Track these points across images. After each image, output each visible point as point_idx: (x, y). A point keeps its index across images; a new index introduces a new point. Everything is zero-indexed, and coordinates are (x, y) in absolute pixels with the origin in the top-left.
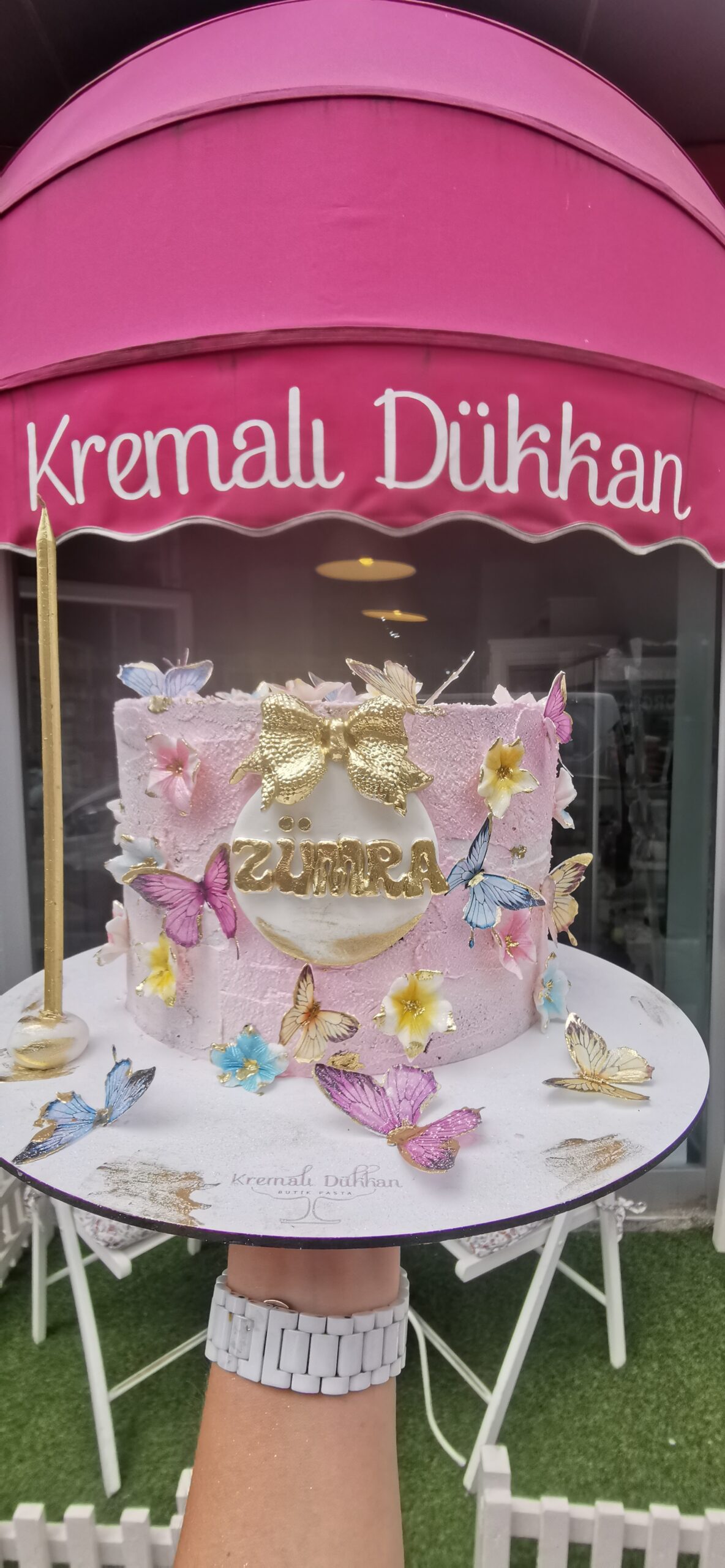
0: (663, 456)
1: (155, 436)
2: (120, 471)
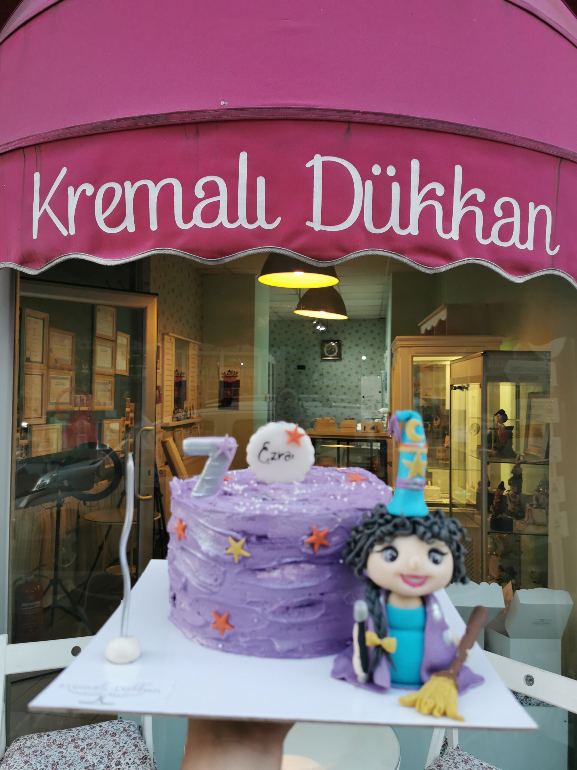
0: (535, 207)
1: (132, 185)
2: (104, 211)
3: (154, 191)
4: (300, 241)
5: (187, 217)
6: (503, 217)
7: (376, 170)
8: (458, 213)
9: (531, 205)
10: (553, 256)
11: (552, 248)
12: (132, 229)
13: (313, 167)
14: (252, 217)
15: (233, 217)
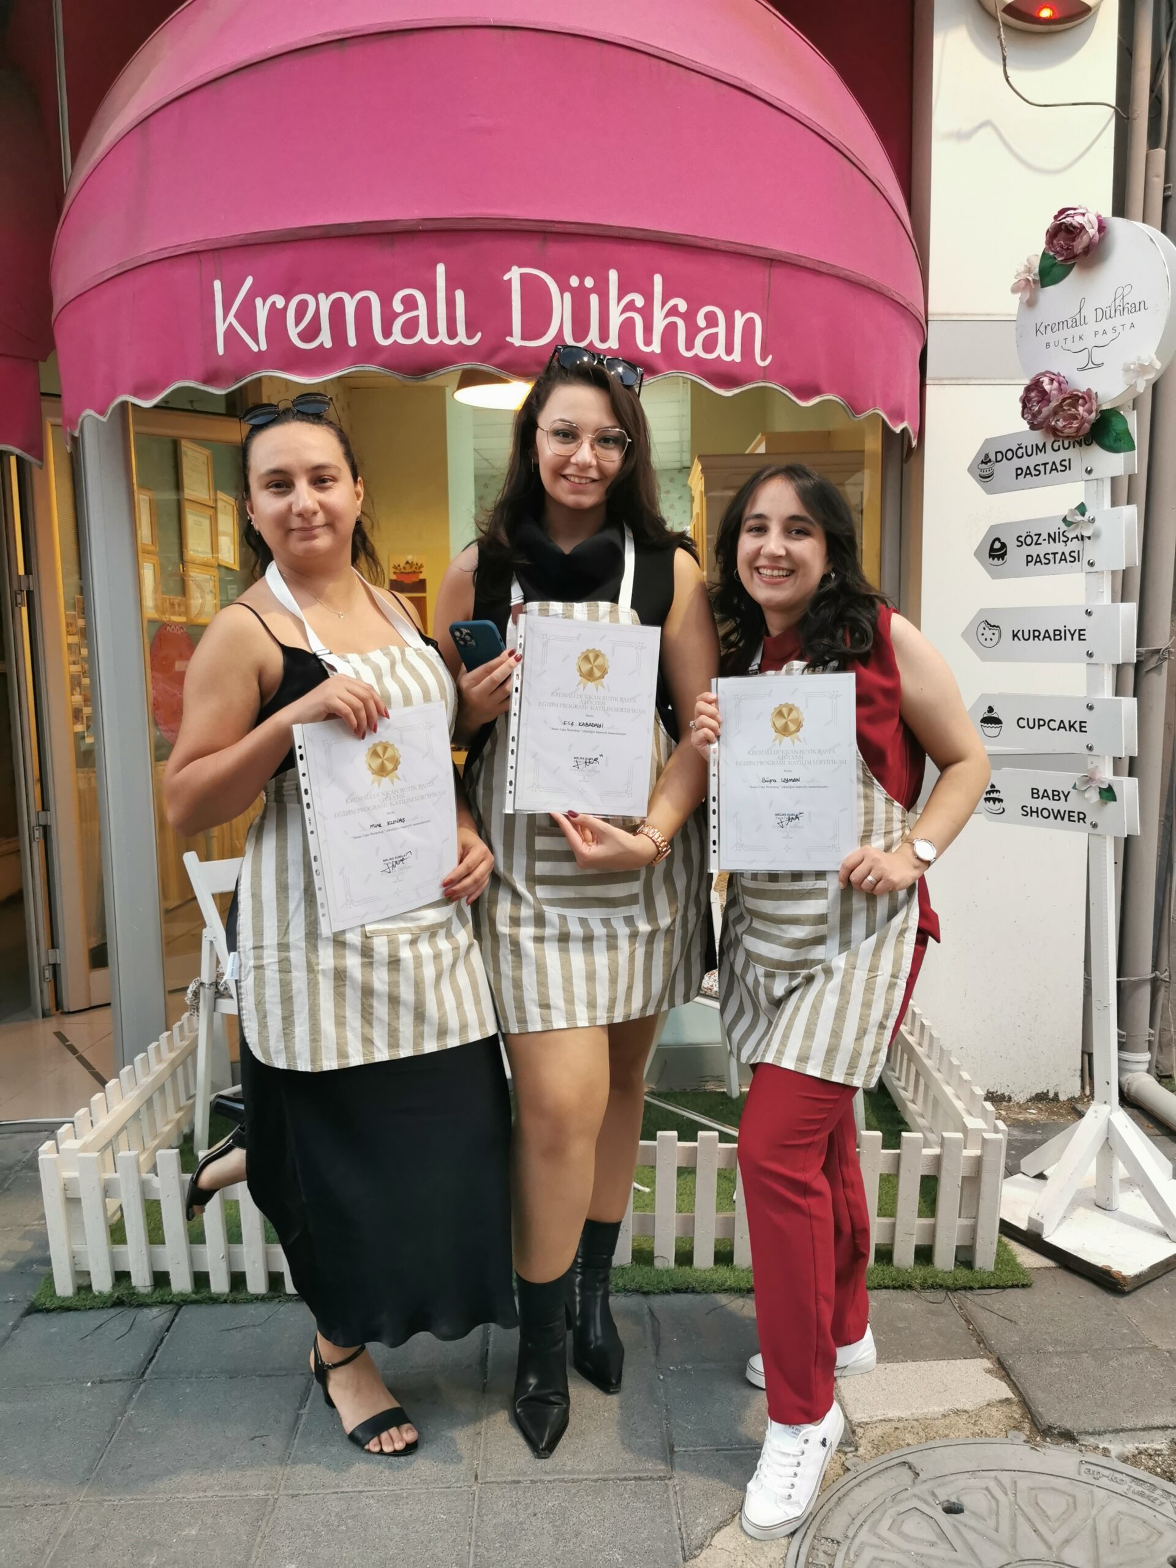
0: (743, 315)
1: (327, 298)
2: (297, 324)
3: (350, 305)
4: (501, 357)
5: (387, 332)
6: (708, 327)
7: (574, 281)
8: (659, 323)
9: (737, 313)
10: (765, 367)
11: (763, 359)
12: (328, 344)
13: (510, 279)
14: (452, 334)
15: (433, 332)
